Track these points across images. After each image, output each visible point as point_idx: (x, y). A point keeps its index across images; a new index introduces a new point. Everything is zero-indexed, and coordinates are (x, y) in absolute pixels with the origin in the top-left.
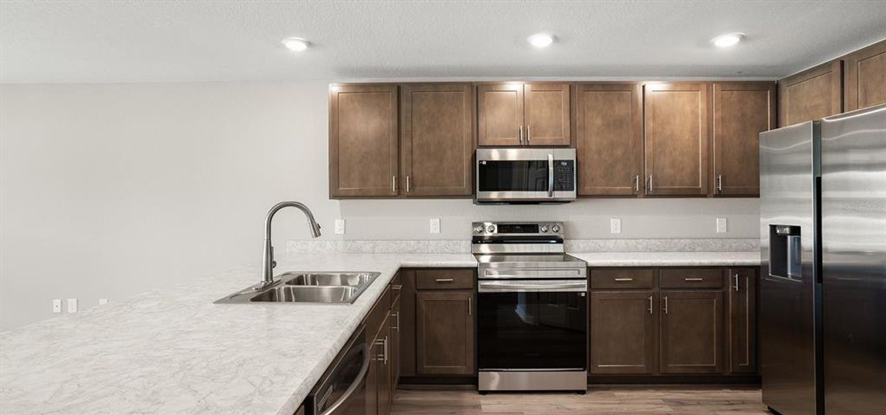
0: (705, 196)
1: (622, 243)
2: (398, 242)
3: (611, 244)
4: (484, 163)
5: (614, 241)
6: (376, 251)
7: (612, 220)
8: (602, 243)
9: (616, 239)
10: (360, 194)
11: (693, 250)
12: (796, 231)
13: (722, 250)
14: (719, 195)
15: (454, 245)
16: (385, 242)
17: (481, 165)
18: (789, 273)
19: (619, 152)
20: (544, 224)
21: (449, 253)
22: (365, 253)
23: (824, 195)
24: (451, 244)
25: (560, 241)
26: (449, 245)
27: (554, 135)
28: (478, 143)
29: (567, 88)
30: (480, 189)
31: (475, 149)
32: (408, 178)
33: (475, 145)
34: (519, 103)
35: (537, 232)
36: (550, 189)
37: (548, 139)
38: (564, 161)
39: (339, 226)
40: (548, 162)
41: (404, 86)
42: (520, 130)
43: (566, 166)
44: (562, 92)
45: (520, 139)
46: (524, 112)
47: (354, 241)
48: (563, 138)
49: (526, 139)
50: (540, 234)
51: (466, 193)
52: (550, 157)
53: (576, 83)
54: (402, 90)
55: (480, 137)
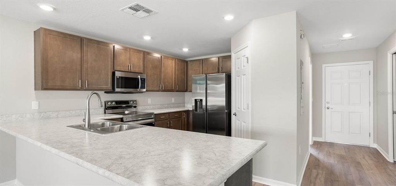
0: (174, 91)
1: (151, 107)
2: (71, 111)
3: (148, 107)
4: (118, 77)
5: (149, 106)
6: (59, 117)
7: (149, 99)
8: (146, 107)
9: (150, 105)
10: (61, 88)
11: (168, 108)
12: (201, 100)
13: (174, 107)
14: (177, 91)
15: (97, 111)
16: (64, 112)
17: (117, 78)
18: (198, 111)
19: (156, 77)
20: (131, 101)
21: (95, 114)
22: (53, 118)
23: (208, 91)
24: (96, 111)
25: (135, 107)
26: (95, 111)
27: (138, 69)
28: (114, 69)
29: (143, 53)
30: (117, 88)
31: (113, 71)
32: (86, 81)
33: (113, 69)
34: (128, 55)
35: (129, 104)
36: (139, 88)
37: (137, 70)
38: (143, 79)
39: (34, 105)
40: (138, 78)
41: (84, 39)
42: (129, 66)
43: (143, 80)
44: (141, 54)
45: (129, 69)
46: (130, 59)
47: (45, 113)
48: (141, 70)
49: (131, 69)
50: (130, 105)
51: (110, 89)
52: (139, 77)
53: (145, 51)
54: (83, 40)
55: (115, 67)
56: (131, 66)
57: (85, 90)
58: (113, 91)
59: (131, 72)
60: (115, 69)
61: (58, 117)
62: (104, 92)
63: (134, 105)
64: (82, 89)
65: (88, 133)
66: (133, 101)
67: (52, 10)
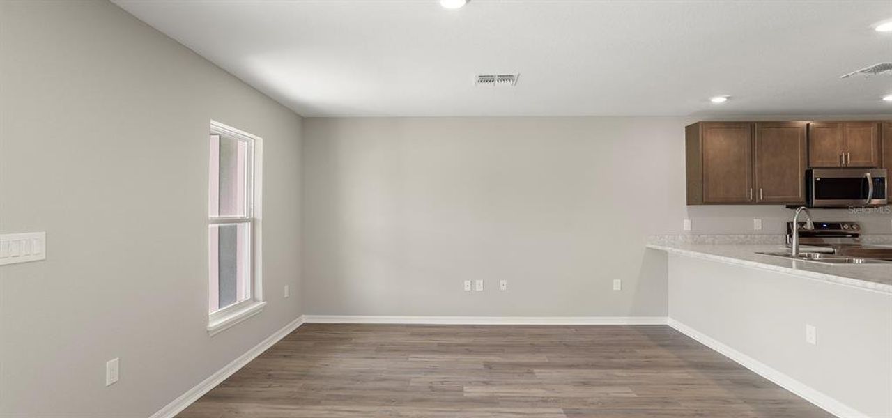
2: (732, 236)
4: (818, 179)
6: (716, 243)
8: (886, 239)
15: (773, 239)
16: (722, 236)
17: (816, 181)
22: (708, 244)
24: (771, 238)
25: (855, 236)
27: (865, 160)
28: (808, 165)
29: (876, 125)
30: (816, 198)
31: (807, 169)
32: (761, 190)
33: (806, 167)
34: (839, 137)
35: (840, 229)
36: (869, 197)
37: (861, 162)
38: (878, 178)
39: (687, 225)
40: (866, 179)
41: (756, 124)
42: (841, 156)
43: (879, 182)
44: (872, 129)
45: (841, 161)
46: (844, 143)
47: (699, 235)
48: (873, 160)
49: (846, 162)
50: (842, 231)
51: (801, 201)
52: (868, 175)
53: (881, 121)
54: (754, 127)
55: (810, 161)
56: (846, 156)
57: (759, 203)
58: (808, 204)
59: (846, 168)
60: (811, 165)
61: (714, 244)
62: (785, 206)
63: (852, 232)
64: (753, 202)
65: (797, 262)
66: (851, 224)
67: (725, 99)
